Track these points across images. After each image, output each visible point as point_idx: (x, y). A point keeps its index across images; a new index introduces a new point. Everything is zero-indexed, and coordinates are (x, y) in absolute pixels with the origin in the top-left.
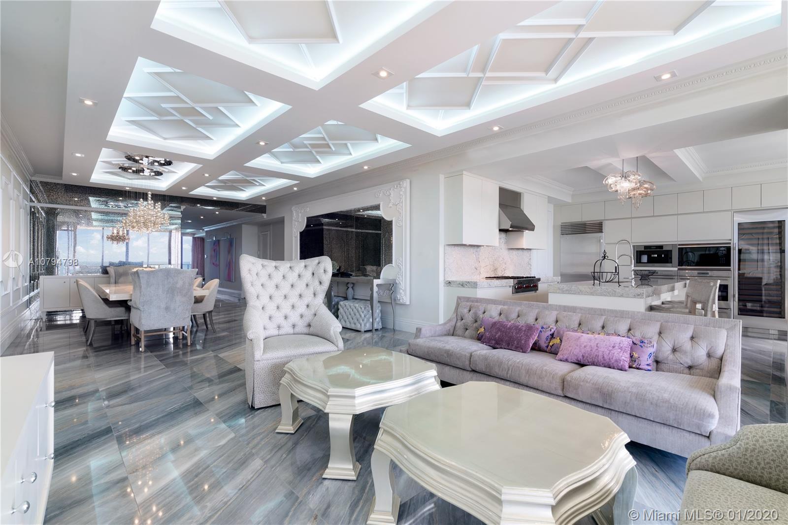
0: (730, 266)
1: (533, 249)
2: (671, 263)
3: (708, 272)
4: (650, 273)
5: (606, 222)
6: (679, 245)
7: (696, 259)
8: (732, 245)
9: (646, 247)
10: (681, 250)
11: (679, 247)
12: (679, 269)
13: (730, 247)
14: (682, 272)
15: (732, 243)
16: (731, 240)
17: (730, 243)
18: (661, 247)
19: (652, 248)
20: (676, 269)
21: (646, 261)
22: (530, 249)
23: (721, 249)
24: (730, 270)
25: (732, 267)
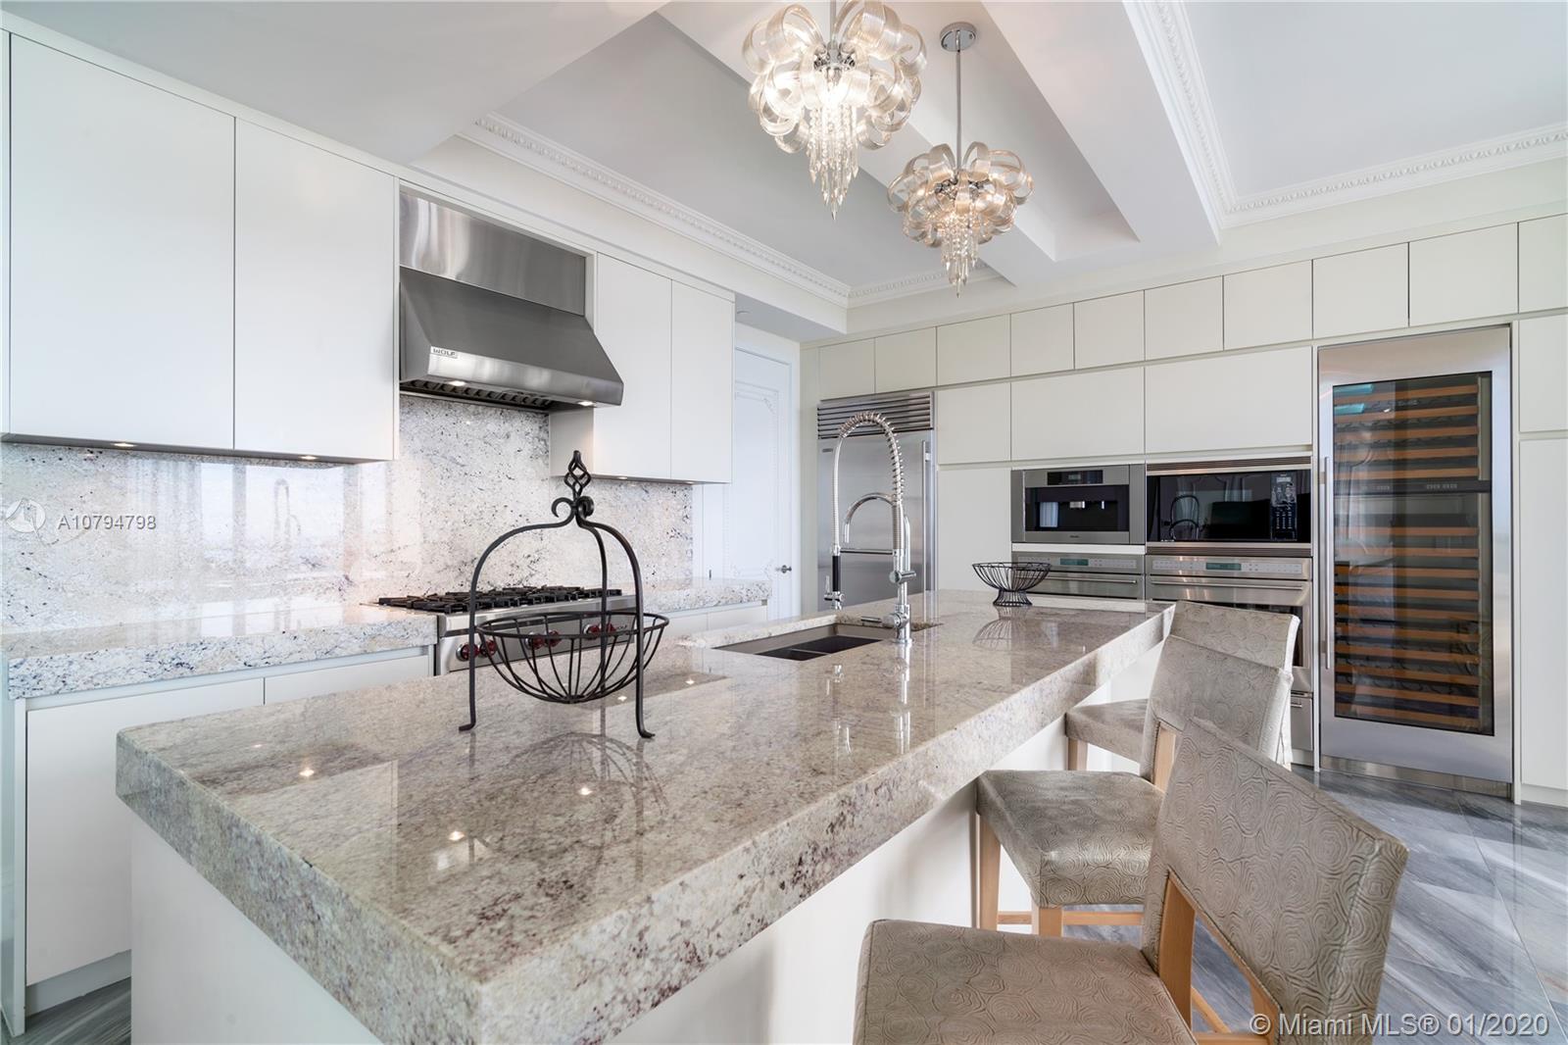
0: (1308, 539)
1: (696, 483)
2: (1127, 529)
3: (1236, 560)
4: (1063, 562)
5: (940, 394)
6: (1151, 467)
7: (1203, 517)
8: (1312, 467)
9: (1055, 476)
10: (1154, 483)
11: (1148, 473)
12: (1151, 552)
13: (1308, 472)
14: (1161, 563)
15: (1314, 459)
16: (1310, 447)
17: (1307, 460)
18: (1097, 474)
19: (1072, 477)
20: (1140, 550)
21: (1054, 524)
22: (684, 484)
23: (1280, 480)
24: (1307, 554)
25: (1313, 546)
